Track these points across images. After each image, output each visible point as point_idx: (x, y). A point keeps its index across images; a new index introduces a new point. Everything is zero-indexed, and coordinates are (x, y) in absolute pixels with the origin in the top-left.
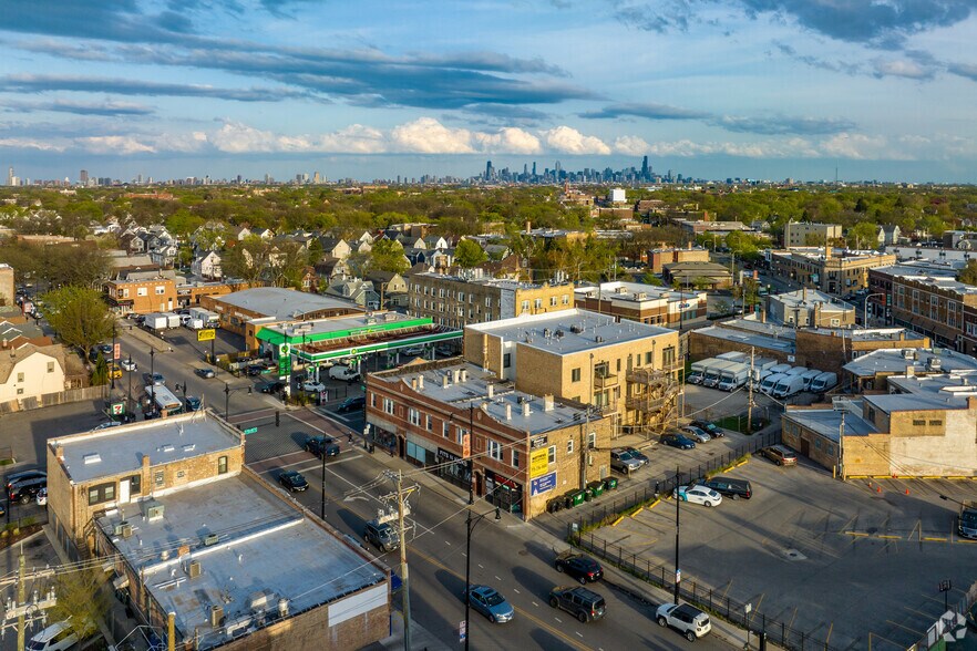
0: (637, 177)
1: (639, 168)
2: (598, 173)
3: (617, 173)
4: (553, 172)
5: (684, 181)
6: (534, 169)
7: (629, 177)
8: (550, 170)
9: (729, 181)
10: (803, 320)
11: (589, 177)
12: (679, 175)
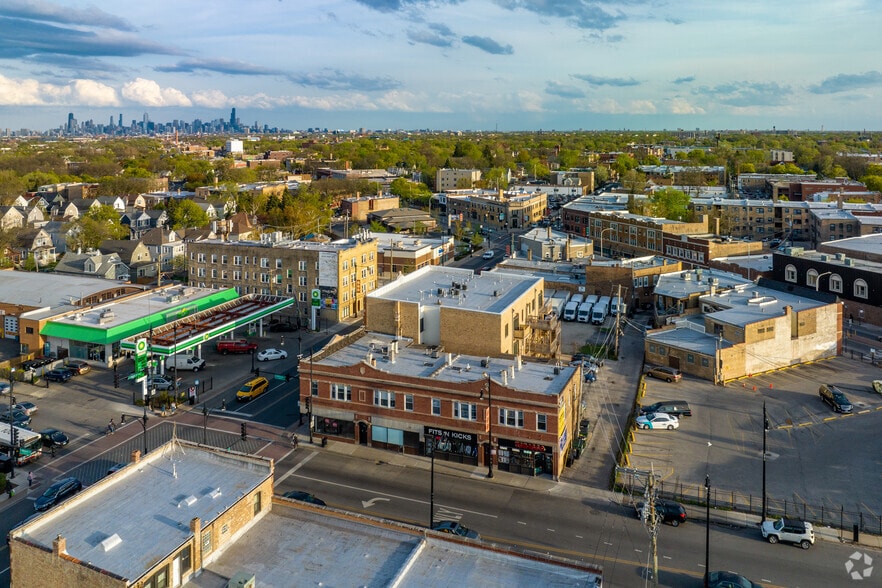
0: (226, 127)
1: (227, 120)
2: (187, 125)
3: (206, 124)
4: (141, 124)
5: (271, 131)
6: (120, 121)
7: (218, 128)
8: (138, 122)
9: (310, 130)
10: (557, 254)
11: (178, 128)
12: (266, 126)
